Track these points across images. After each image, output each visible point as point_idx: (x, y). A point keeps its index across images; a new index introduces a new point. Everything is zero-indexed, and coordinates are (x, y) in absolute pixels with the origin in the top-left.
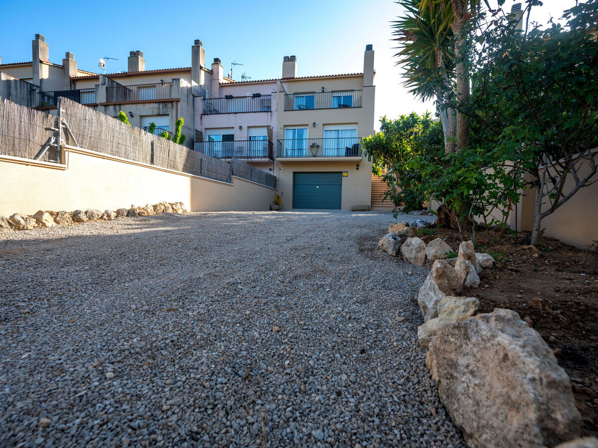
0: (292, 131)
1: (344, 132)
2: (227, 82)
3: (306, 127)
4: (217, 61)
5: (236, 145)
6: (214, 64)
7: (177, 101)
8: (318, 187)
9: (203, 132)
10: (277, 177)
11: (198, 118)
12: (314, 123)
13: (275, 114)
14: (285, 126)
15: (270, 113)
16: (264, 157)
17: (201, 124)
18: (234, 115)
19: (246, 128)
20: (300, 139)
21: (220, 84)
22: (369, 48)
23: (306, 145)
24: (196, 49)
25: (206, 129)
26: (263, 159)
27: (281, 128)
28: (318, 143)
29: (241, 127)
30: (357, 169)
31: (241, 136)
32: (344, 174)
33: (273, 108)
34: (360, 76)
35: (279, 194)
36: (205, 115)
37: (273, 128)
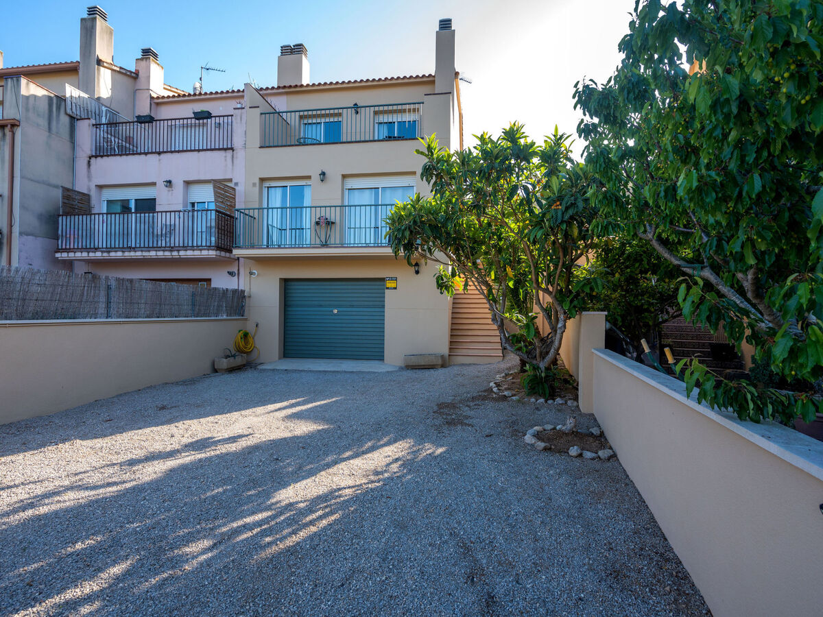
0: (279, 192)
1: (388, 192)
2: (171, 94)
3: (309, 182)
4: (147, 53)
5: (161, 220)
6: (142, 59)
7: (13, 126)
8: (336, 311)
9: (93, 193)
10: (247, 290)
11: (81, 164)
12: (323, 174)
13: (240, 154)
14: (262, 180)
15: (229, 153)
16: (209, 248)
17: (89, 177)
18: (156, 156)
19: (181, 184)
20: (298, 208)
21: (152, 98)
22: (445, 24)
23: (307, 220)
24: (89, 24)
25: (100, 187)
26: (205, 253)
27: (254, 185)
28: (333, 215)
29: (170, 182)
30: (417, 272)
31: (169, 201)
32: (390, 284)
33: (238, 141)
34: (428, 81)
35: (250, 328)
36: (96, 157)
37: (236, 184)
